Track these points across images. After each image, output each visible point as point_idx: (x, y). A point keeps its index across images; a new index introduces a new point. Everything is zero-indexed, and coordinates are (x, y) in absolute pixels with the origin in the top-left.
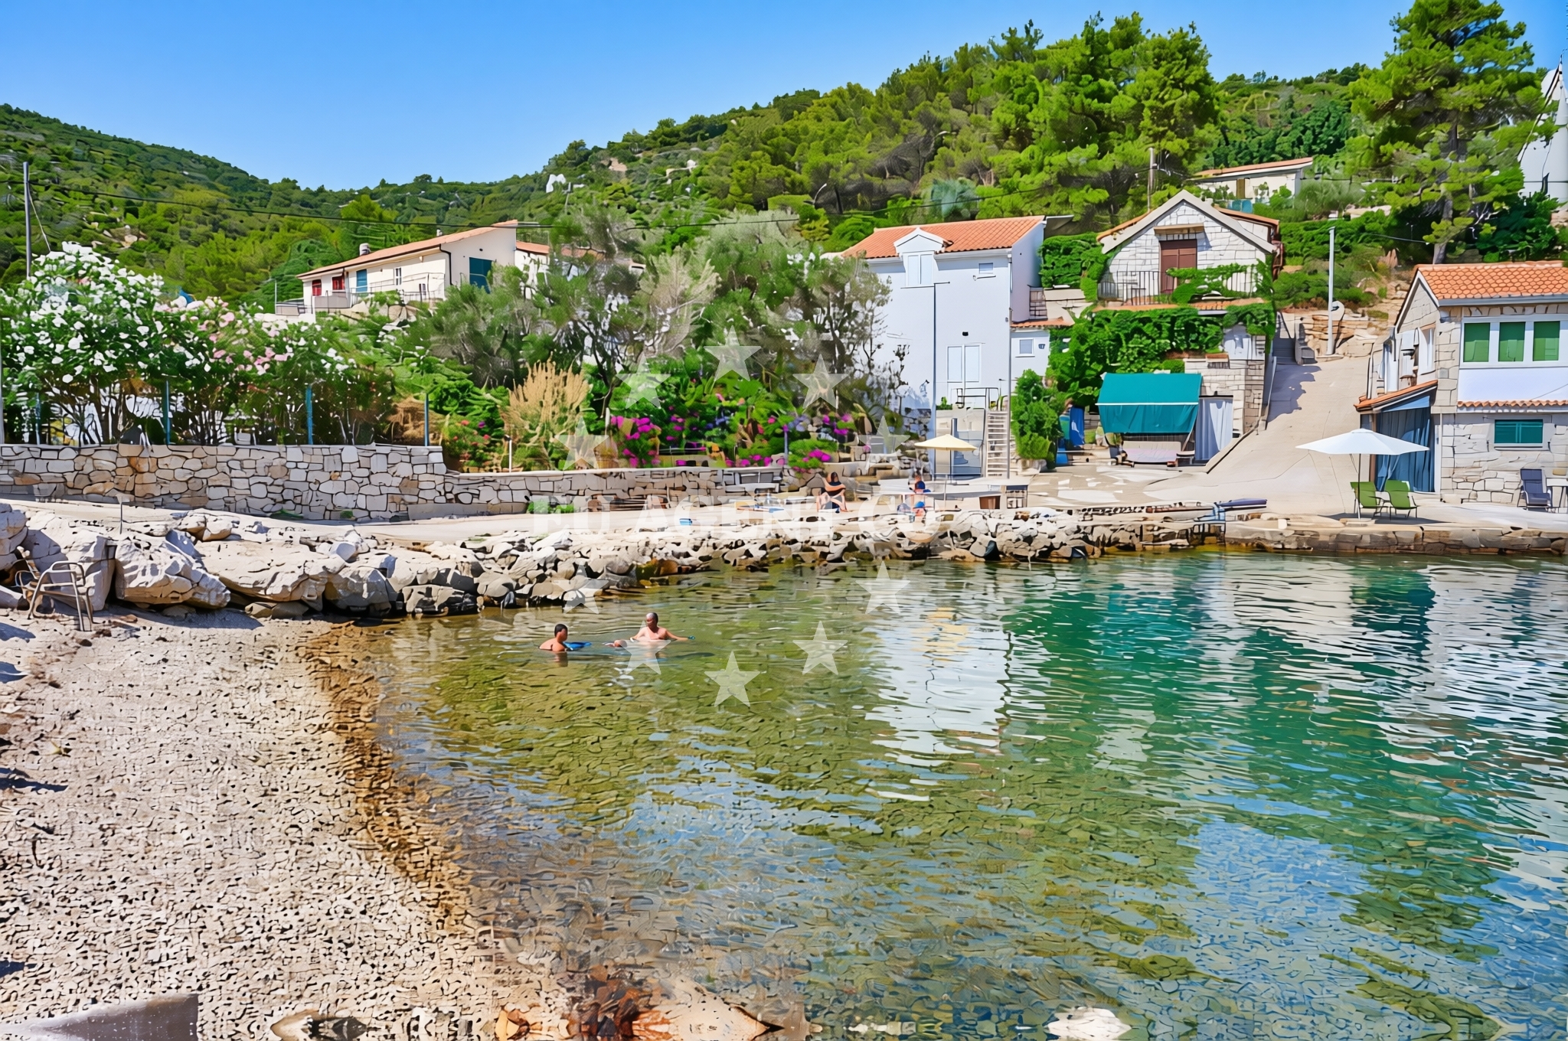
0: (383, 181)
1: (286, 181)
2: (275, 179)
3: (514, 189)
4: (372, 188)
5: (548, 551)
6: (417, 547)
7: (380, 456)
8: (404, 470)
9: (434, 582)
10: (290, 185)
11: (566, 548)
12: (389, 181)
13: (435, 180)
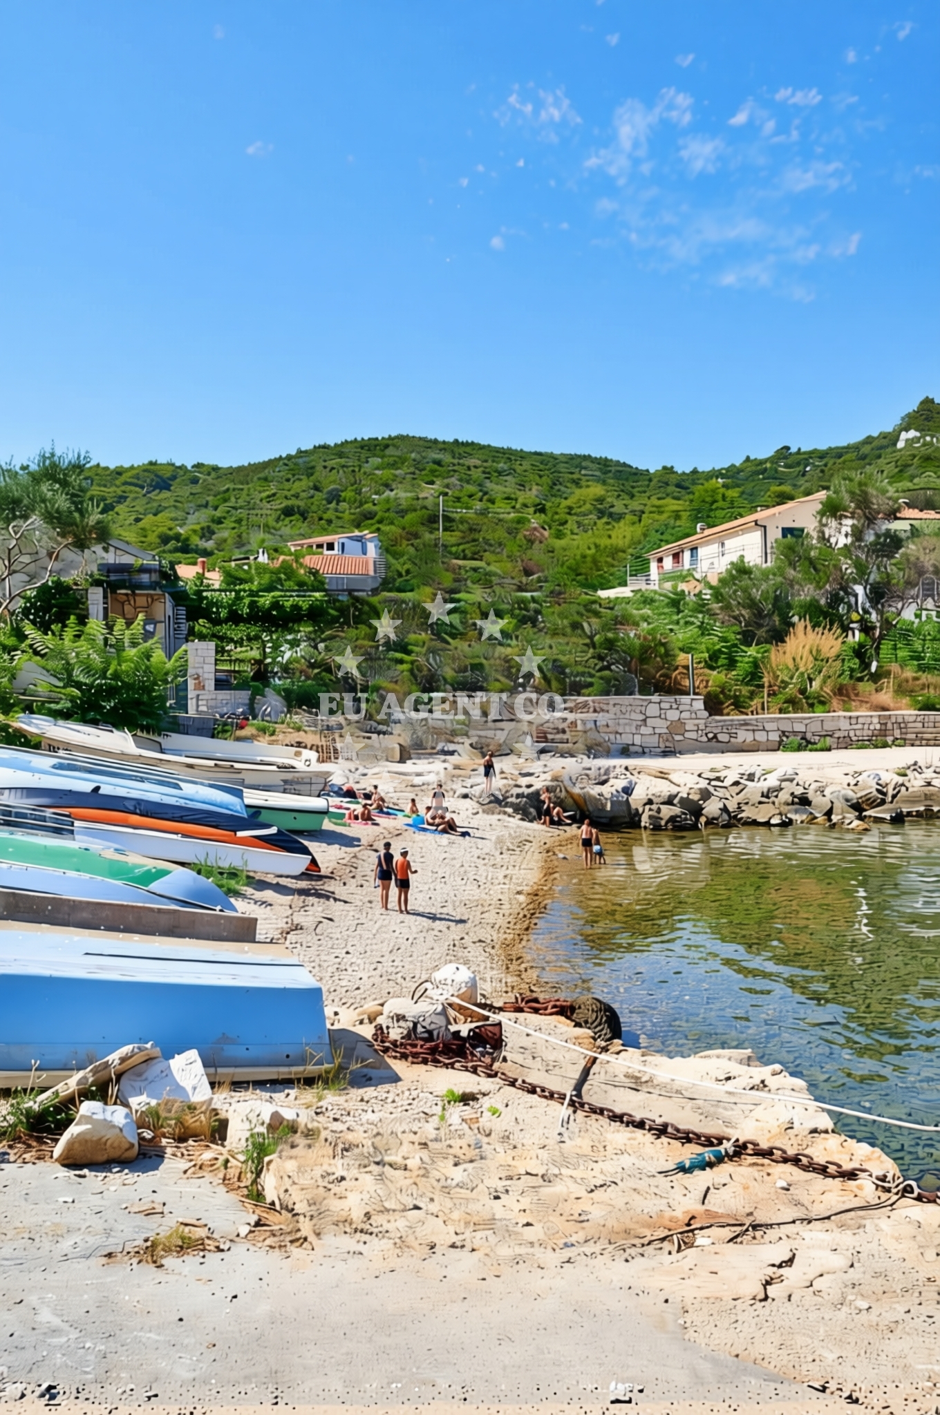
0: (748, 458)
1: (665, 468)
2: (654, 467)
3: (866, 449)
4: (737, 464)
5: (772, 781)
6: (663, 775)
7: (655, 703)
8: (673, 715)
9: (663, 803)
10: (668, 470)
11: (791, 780)
12: (752, 458)
13: (794, 450)
